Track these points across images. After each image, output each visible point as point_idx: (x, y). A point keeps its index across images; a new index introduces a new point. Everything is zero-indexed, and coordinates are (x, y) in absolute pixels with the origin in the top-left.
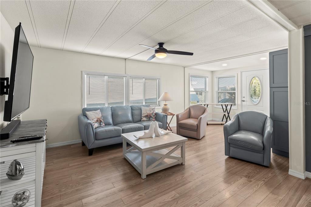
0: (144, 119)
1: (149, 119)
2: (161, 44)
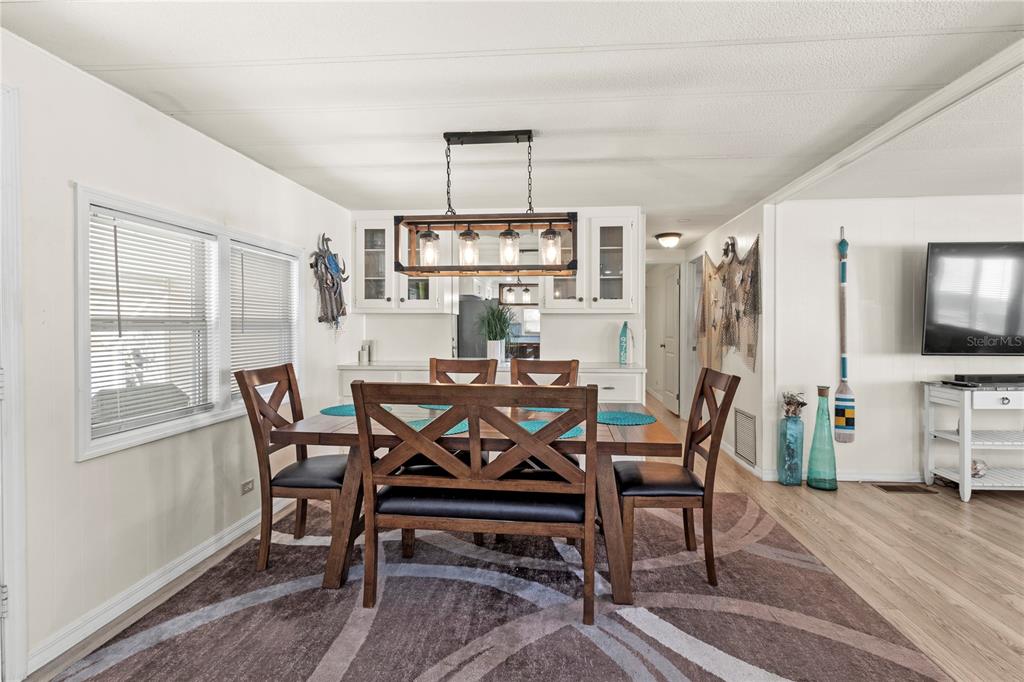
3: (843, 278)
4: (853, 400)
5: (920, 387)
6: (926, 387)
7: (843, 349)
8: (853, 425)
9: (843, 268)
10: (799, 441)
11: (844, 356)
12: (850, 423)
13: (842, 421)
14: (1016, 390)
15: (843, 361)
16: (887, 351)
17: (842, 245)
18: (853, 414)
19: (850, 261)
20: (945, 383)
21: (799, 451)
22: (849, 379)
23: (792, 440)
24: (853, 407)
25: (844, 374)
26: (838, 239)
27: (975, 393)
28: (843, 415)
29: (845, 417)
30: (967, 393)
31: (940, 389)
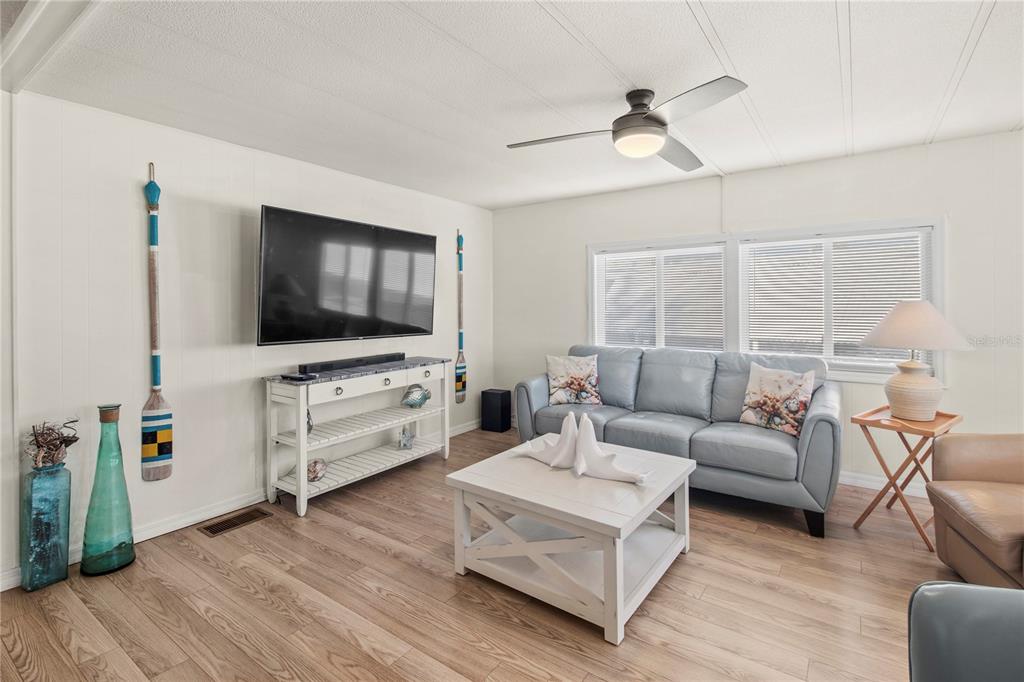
0: (749, 415)
1: (770, 420)
2: (637, 98)
3: (152, 239)
4: (169, 416)
5: (262, 383)
6: (268, 383)
7: (153, 345)
8: (169, 451)
9: (152, 223)
10: (62, 505)
11: (156, 353)
12: (165, 450)
13: (153, 449)
14: (349, 378)
15: (155, 362)
16: (223, 342)
17: (151, 191)
18: (171, 436)
19: (162, 214)
20: (284, 378)
21: (62, 523)
22: (164, 387)
23: (45, 507)
24: (169, 427)
25: (155, 379)
26: (146, 181)
27: (310, 386)
28: (154, 440)
29: (157, 443)
30: (303, 388)
31: (279, 385)
